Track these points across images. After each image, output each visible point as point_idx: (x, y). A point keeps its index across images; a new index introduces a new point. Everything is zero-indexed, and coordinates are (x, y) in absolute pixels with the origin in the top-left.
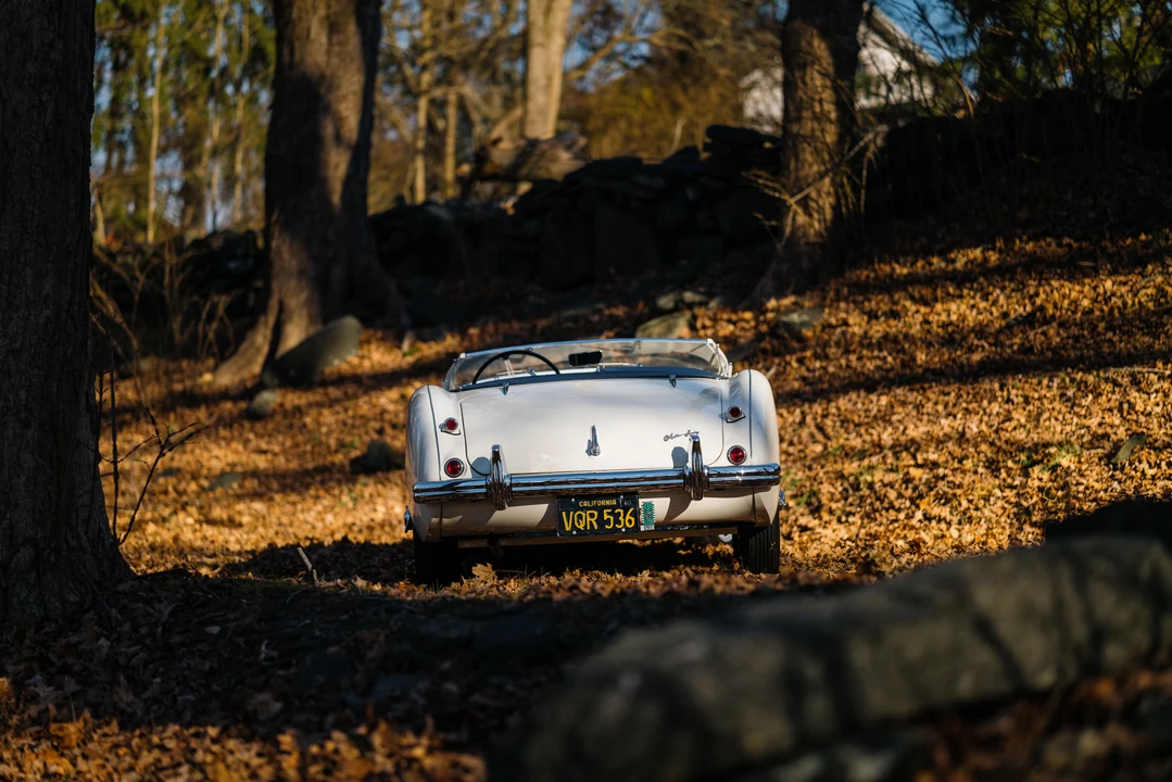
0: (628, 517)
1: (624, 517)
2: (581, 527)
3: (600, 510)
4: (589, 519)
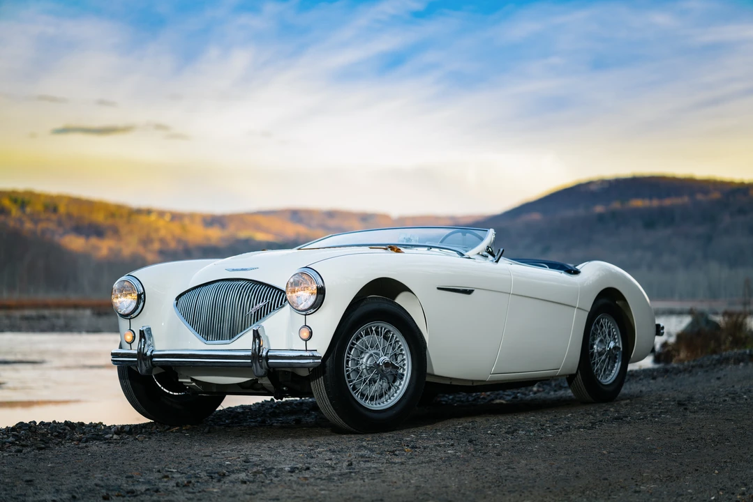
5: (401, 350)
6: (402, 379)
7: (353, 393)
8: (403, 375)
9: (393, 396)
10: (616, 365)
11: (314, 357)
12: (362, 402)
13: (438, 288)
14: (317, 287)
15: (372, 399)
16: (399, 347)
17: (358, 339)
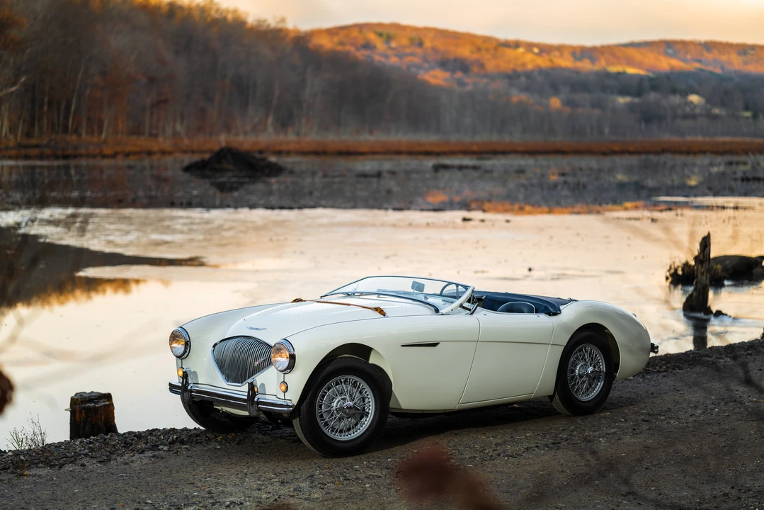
5: (368, 395)
6: (367, 416)
7: (324, 429)
8: (369, 413)
9: (359, 429)
10: (599, 384)
11: (287, 406)
12: (332, 435)
13: (402, 346)
14: (290, 355)
15: (341, 431)
16: (366, 392)
17: (329, 389)
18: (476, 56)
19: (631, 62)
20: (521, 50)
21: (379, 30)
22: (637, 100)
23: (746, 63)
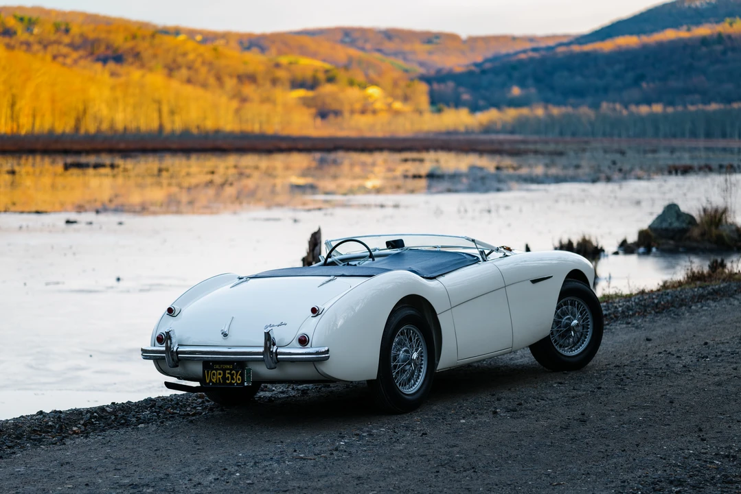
0: (238, 377)
1: (236, 377)
2: (214, 380)
3: (224, 371)
4: (218, 376)
18: (129, 44)
19: (304, 52)
20: (182, 37)
21: (19, 14)
22: (310, 94)
23: (430, 53)
